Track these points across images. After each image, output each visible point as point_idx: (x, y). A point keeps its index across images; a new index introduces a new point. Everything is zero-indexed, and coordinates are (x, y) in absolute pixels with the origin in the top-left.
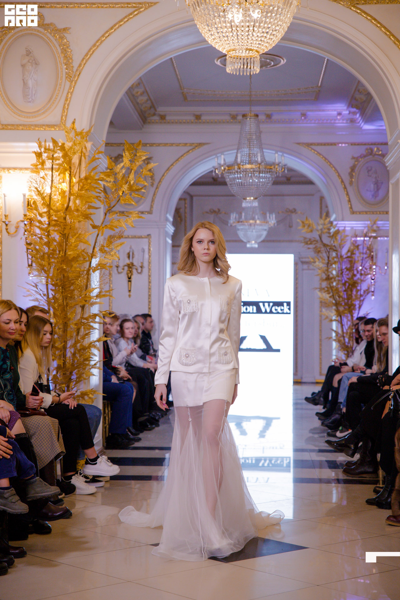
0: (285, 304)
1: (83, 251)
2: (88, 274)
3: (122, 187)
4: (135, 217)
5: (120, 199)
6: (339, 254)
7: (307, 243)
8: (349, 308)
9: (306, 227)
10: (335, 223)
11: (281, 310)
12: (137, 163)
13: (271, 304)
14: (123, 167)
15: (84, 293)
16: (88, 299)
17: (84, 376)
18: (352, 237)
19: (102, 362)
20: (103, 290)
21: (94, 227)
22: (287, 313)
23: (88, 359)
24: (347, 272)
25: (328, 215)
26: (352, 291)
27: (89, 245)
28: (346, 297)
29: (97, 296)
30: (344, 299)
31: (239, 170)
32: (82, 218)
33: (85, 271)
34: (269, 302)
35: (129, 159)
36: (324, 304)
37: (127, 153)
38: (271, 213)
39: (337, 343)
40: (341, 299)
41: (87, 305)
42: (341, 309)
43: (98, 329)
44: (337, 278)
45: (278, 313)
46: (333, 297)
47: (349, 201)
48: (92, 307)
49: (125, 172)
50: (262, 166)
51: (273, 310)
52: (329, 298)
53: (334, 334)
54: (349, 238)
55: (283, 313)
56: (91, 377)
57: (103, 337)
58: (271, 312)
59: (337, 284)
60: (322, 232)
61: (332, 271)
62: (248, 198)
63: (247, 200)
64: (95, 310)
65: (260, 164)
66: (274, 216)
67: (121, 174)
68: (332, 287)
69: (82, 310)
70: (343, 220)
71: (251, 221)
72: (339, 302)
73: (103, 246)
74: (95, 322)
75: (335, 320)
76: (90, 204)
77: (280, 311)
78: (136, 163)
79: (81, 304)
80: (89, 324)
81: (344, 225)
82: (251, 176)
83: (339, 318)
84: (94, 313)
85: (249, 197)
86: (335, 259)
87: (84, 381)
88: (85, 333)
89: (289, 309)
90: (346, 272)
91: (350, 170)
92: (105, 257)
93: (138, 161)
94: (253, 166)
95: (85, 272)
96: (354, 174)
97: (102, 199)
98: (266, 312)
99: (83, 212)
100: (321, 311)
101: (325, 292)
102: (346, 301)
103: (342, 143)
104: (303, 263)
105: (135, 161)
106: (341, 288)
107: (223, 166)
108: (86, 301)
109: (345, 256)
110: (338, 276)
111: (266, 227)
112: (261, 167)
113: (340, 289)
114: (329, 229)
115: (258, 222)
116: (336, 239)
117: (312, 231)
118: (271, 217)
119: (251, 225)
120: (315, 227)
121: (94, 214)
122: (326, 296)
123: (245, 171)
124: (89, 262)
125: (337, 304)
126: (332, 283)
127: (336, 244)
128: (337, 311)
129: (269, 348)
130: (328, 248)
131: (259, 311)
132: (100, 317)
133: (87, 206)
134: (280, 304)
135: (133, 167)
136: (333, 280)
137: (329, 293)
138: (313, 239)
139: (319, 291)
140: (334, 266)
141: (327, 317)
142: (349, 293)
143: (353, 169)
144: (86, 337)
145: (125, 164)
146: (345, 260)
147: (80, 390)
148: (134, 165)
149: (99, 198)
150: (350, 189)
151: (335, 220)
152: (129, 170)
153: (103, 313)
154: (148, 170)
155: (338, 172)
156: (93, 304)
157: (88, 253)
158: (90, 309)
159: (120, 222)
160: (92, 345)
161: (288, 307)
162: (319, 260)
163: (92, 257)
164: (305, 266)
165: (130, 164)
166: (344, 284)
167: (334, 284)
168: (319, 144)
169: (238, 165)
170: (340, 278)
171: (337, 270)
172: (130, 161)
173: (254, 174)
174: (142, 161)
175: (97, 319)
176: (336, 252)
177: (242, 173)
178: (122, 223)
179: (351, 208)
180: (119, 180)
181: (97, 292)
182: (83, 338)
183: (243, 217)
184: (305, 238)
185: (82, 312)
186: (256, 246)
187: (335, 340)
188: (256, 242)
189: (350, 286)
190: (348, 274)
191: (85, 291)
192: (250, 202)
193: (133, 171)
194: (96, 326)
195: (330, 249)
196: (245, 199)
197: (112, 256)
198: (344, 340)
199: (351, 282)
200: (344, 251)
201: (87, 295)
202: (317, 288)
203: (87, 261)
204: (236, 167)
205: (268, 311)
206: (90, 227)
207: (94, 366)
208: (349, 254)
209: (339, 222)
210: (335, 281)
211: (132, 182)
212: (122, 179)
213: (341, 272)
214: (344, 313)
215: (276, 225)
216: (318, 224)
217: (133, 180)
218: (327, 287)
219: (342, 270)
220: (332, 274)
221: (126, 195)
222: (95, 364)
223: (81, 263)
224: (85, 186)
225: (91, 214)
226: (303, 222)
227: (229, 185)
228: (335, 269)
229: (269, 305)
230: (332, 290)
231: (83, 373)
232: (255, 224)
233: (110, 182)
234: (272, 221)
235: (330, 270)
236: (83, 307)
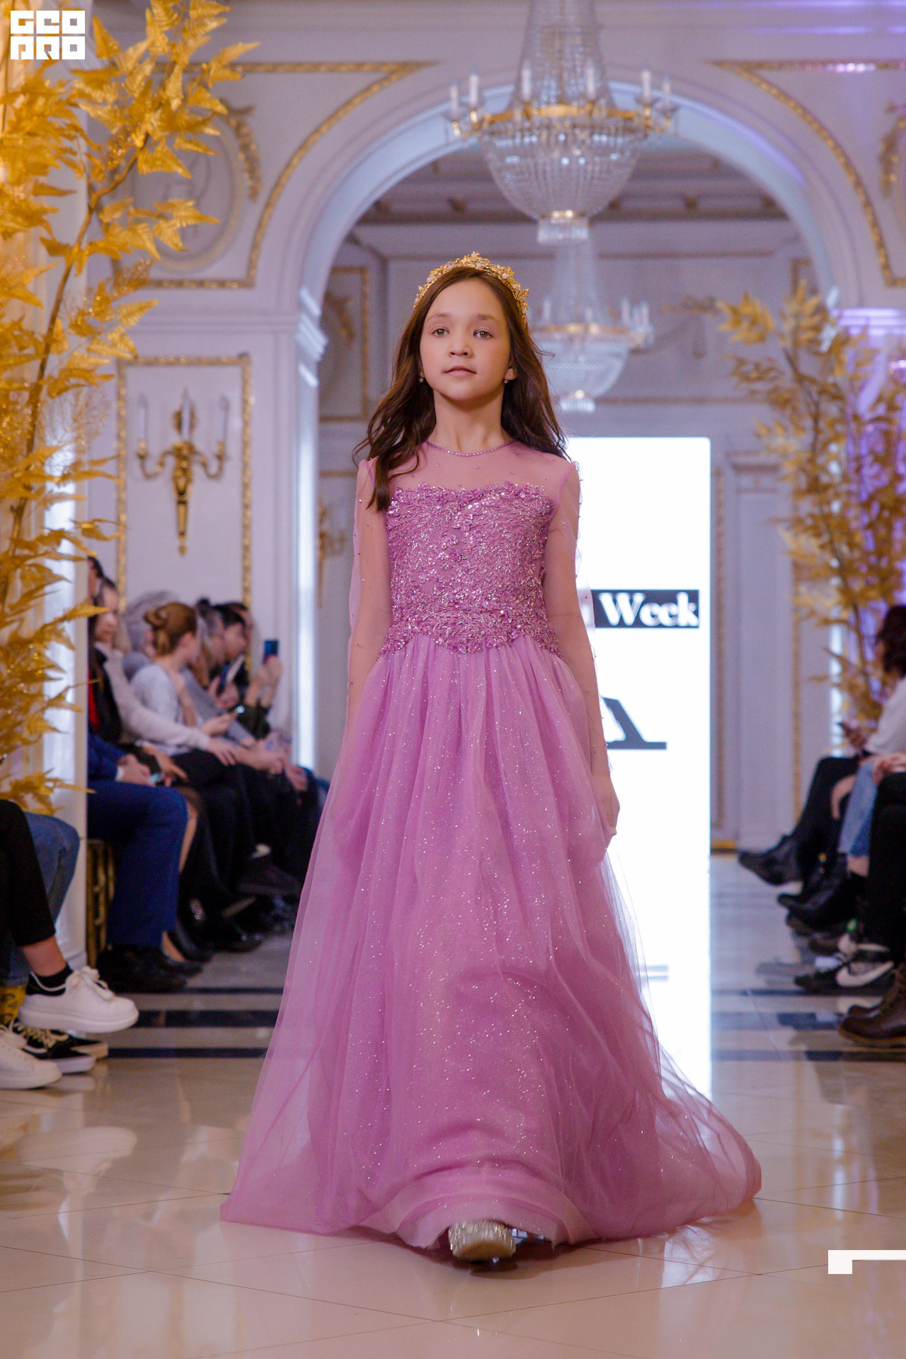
0: (683, 598)
1: (17, 324)
2: (34, 401)
3: (142, 119)
4: (186, 218)
5: (136, 160)
6: (849, 411)
7: (746, 378)
8: (883, 579)
9: (745, 325)
10: (834, 313)
11: (671, 616)
12: (192, 43)
13: (639, 598)
14: (146, 54)
15: (21, 462)
16: (35, 485)
17: (26, 734)
18: (892, 358)
19: (84, 690)
20: (85, 458)
21: (55, 249)
22: (688, 627)
23: (36, 676)
24: (876, 469)
25: (814, 291)
26: (890, 527)
27: (38, 304)
28: (870, 544)
29: (65, 478)
30: (866, 554)
31: (527, 125)
32: (12, 221)
33: (25, 389)
34: (631, 593)
35: (166, 28)
36: (801, 571)
37: (158, 10)
38: (635, 303)
39: (847, 695)
40: (857, 554)
41: (32, 504)
42: (857, 585)
43: (66, 580)
44: (844, 487)
45: (661, 626)
46: (830, 547)
47: (881, 244)
48: (48, 509)
49: (153, 72)
50: (600, 109)
51: (646, 617)
52: (817, 551)
53: (835, 668)
54: (881, 358)
55: (677, 626)
56: (47, 736)
57: (82, 605)
58: (638, 623)
59: (845, 507)
60: (796, 343)
61: (828, 462)
62: (556, 214)
63: (553, 222)
64: (61, 516)
65: (593, 102)
66: (645, 310)
67: (139, 78)
68: (827, 517)
69: (15, 519)
70: (861, 304)
71: (573, 328)
72: (851, 562)
73: (82, 313)
74: (59, 557)
75: (840, 622)
76: (42, 179)
77: (666, 620)
78: (185, 43)
79: (12, 501)
80: (38, 560)
81: (862, 322)
82: (566, 142)
83: (847, 614)
84: (56, 527)
85: (558, 209)
86: (839, 428)
87: (25, 748)
88: (26, 590)
89: (696, 613)
90: (870, 471)
91: (880, 148)
92: (89, 350)
93: (194, 36)
94: (573, 110)
95: (26, 396)
96: (895, 159)
97: (77, 159)
98: (622, 624)
99: (16, 201)
100: (796, 594)
101: (806, 530)
102: (873, 559)
103: (856, 61)
104: (739, 469)
105: (185, 35)
106: (857, 518)
107: (475, 109)
108: (28, 488)
109: (868, 416)
110: (845, 478)
111: (623, 347)
112: (596, 114)
113: (854, 524)
114: (818, 329)
115: (594, 329)
116: (840, 362)
117: (762, 338)
118: (636, 317)
119: (571, 339)
120: (772, 323)
121: (55, 211)
122: (809, 544)
123: (548, 126)
124: (38, 363)
125: (845, 570)
126: (829, 503)
127: (839, 377)
128: (845, 590)
129: (633, 740)
130: (814, 389)
131: (601, 620)
132: (74, 541)
133: (30, 187)
134: (667, 597)
135: (177, 55)
136: (831, 492)
137: (818, 535)
138: (765, 365)
139: (788, 529)
140: (834, 448)
141: (812, 613)
142: (883, 532)
143: (891, 144)
144: (32, 602)
145: (153, 44)
146: (870, 428)
147: (12, 779)
148: (179, 48)
149: (69, 156)
150: (882, 207)
151: (839, 305)
152: (164, 67)
153: (86, 526)
154: (225, 62)
155: (844, 154)
156: (49, 501)
157: (33, 333)
158: (41, 519)
159: (138, 235)
160: (48, 632)
161: (693, 607)
162: (785, 429)
163: (47, 350)
164: (747, 481)
165: (169, 44)
166: (866, 505)
167: (836, 507)
168: (781, 65)
169: (526, 105)
170: (854, 487)
171: (843, 456)
172: (167, 33)
173: (574, 135)
174: (207, 34)
175: (66, 547)
176: (839, 403)
177: (537, 132)
178: (145, 237)
179: (886, 267)
180: (133, 97)
181: (68, 463)
182: (19, 609)
183: (547, 313)
184: (741, 362)
185: (17, 528)
186: (589, 407)
187: (838, 686)
188: (587, 396)
189: (886, 514)
190: (877, 477)
191: (27, 456)
192: (564, 227)
193: (177, 69)
194: (64, 568)
195: (822, 392)
196: (546, 216)
197: (114, 345)
198: (868, 683)
199: (886, 499)
200: (865, 402)
201: (32, 468)
202: (778, 521)
203: (29, 358)
204: (518, 115)
205: (629, 619)
206: (43, 251)
207: (58, 701)
208: (881, 410)
209: (848, 313)
210: (837, 495)
211: (175, 103)
212: (144, 93)
213: (854, 465)
214: (868, 599)
215: (651, 339)
216: (782, 316)
217: (178, 96)
218: (812, 516)
219: (859, 459)
220: (825, 470)
221: (156, 143)
222: (61, 697)
223: (10, 365)
224: (23, 124)
225: (45, 211)
226: (735, 311)
227: (495, 174)
228: (836, 458)
229: (631, 601)
230: (828, 526)
231: (20, 723)
232: (584, 337)
233: (105, 102)
234: (640, 327)
235: (821, 460)
236: (19, 512)
